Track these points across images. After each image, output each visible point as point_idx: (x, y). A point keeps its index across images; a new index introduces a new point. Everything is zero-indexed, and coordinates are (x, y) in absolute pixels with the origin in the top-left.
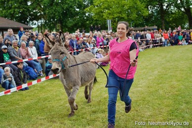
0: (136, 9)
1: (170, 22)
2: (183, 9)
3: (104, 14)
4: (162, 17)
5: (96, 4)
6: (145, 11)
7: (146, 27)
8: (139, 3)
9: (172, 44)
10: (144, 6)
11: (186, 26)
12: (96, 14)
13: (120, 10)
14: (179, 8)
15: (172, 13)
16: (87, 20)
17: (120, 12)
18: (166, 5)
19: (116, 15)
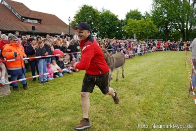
0: (151, 28)
1: (171, 37)
2: (180, 30)
4: (166, 34)
5: (128, 24)
8: (153, 24)
9: (171, 50)
12: (128, 30)
14: (177, 29)
15: (173, 32)
16: (122, 33)
19: (139, 31)
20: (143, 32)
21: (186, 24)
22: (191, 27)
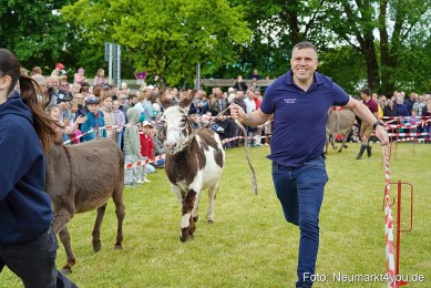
2: (353, 39)
3: (115, 28)
6: (241, 30)
7: (240, 79)
10: (241, 16)
11: (361, 86)
13: (164, 18)
17: (165, 27)
18: (307, 19)
19: (151, 35)
20: (175, 36)
21: (376, 6)
22: (398, 27)
